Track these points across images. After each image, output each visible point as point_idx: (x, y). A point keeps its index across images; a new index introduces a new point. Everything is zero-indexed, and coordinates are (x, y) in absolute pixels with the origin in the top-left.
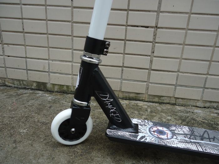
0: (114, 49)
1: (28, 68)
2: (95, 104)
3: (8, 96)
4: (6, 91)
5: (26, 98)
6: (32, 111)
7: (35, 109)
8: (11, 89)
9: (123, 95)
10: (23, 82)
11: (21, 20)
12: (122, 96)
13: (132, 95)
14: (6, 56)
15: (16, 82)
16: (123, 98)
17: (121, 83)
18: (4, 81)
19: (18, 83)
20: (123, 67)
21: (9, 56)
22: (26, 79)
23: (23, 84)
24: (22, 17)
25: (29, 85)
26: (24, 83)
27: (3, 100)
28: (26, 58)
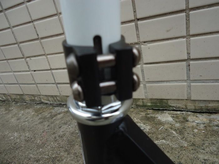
0: (168, 31)
1: (57, 82)
2: (149, 127)
3: (41, 120)
4: (41, 111)
5: (59, 121)
6: (61, 147)
7: (66, 143)
8: (47, 108)
9: (195, 106)
10: (56, 98)
11: (31, 24)
12: (193, 107)
13: (211, 105)
14: (32, 71)
15: (50, 99)
16: (195, 109)
17: (189, 86)
18: (40, 98)
19: (52, 99)
20: (189, 59)
21: (35, 71)
22: (59, 95)
23: (57, 100)
24: (31, 19)
25: (63, 101)
26: (58, 98)
27: (35, 126)
28: (51, 69)
